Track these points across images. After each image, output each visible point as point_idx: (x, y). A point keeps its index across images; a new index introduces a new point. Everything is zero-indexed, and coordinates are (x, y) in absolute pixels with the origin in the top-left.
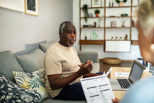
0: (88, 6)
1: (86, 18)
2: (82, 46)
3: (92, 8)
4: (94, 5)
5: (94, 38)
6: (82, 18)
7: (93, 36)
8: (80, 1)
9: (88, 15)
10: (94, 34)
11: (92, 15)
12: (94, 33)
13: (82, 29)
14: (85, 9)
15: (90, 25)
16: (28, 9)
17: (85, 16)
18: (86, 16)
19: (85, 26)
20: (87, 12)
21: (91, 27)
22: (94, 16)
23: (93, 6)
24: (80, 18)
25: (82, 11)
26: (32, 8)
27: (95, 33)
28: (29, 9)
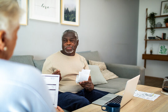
0: (156, 14)
1: (152, 29)
3: (161, 16)
4: (164, 13)
5: (162, 53)
6: (149, 28)
7: (161, 51)
8: (147, 9)
9: (155, 24)
10: (162, 49)
11: (162, 25)
12: (163, 46)
13: (148, 42)
14: (152, 18)
15: (157, 36)
17: (151, 26)
18: (153, 27)
19: (150, 38)
20: (155, 22)
21: (158, 40)
22: (164, 26)
23: (162, 14)
24: (147, 29)
25: (148, 21)
26: (71, 19)
27: (164, 47)
28: (67, 19)
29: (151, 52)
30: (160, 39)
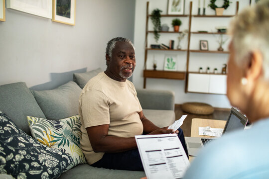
0: (161, 11)
1: (156, 33)
2: (148, 80)
3: (168, 16)
4: (172, 11)
5: (169, 68)
6: (151, 32)
7: (168, 65)
8: (148, 3)
9: (160, 27)
10: (169, 62)
11: (168, 28)
12: (170, 59)
13: (149, 52)
14: (156, 17)
15: (163, 45)
16: (57, 14)
17: (154, 28)
18: (158, 30)
19: (154, 47)
20: (160, 22)
21: (165, 49)
22: (171, 29)
23: (170, 13)
24: (147, 33)
25: (150, 21)
27: (172, 60)
28: (60, 13)
29: (155, 66)
30: (167, 48)
